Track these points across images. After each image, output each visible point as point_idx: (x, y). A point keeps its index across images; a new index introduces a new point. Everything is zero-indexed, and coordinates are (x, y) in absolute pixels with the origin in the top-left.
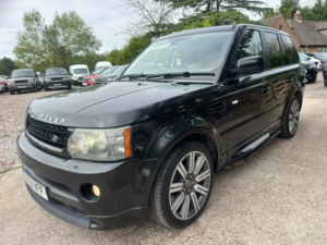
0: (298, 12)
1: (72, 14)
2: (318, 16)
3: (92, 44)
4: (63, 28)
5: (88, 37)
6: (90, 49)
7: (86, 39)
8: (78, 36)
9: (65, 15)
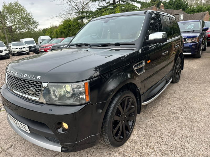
0: (162, 4)
1: (16, 4)
2: (172, 7)
3: (32, 24)
4: (10, 13)
5: (29, 19)
6: (31, 27)
7: (27, 20)
8: (22, 18)
9: (10, 4)
